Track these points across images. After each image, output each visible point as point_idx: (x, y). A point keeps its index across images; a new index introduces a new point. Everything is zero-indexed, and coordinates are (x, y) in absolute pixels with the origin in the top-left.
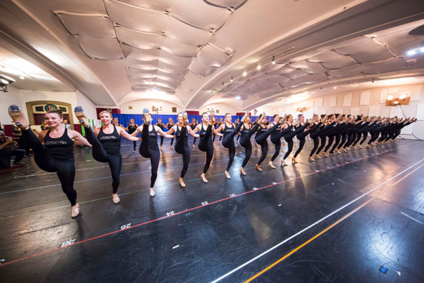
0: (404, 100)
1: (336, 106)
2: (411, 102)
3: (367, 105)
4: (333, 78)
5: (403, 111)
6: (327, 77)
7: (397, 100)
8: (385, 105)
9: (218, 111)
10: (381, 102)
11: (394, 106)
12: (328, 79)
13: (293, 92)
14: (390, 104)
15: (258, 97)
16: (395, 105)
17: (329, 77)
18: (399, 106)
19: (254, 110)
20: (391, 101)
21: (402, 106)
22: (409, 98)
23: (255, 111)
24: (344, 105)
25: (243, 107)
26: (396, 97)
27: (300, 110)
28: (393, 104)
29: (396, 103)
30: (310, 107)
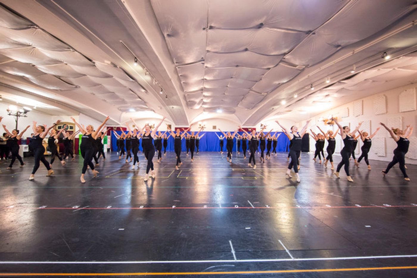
1: (387, 112)
30: (342, 117)
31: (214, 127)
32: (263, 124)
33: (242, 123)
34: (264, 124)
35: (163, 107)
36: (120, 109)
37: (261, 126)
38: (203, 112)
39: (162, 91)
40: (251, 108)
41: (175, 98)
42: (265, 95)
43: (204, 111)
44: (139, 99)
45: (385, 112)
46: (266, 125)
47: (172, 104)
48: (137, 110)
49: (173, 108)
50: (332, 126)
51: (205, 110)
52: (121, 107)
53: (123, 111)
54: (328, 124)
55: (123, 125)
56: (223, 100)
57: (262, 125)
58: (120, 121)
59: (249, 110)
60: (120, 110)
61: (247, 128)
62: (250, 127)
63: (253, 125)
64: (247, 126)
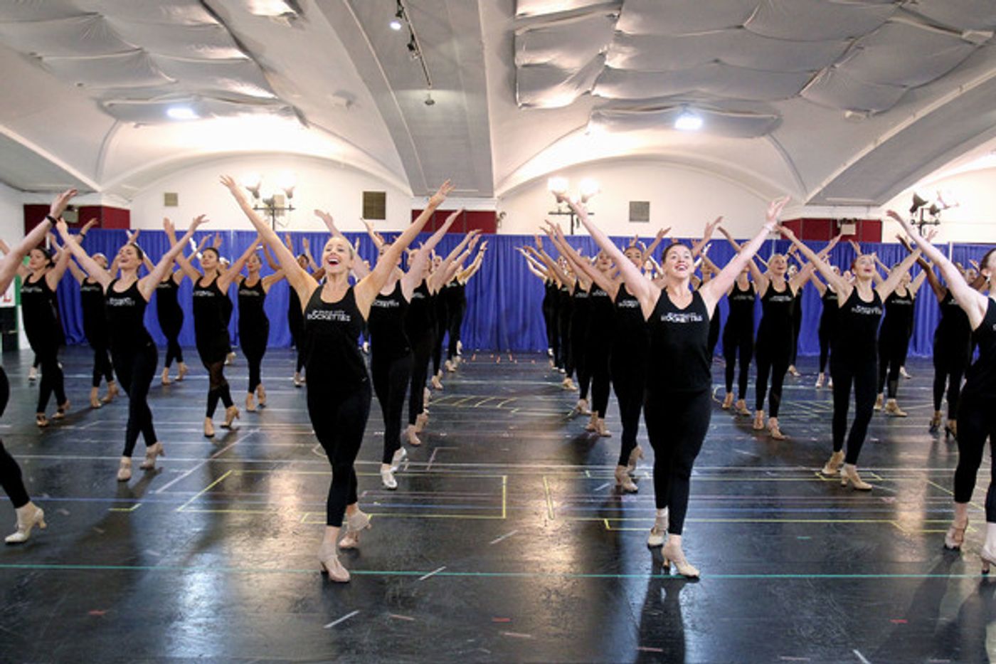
31: (639, 211)
32: (923, 197)
33: (805, 189)
34: (930, 198)
35: (366, 97)
36: (106, 104)
37: (913, 210)
38: (586, 125)
39: (399, 14)
40: (874, 111)
41: (456, 48)
42: (980, 42)
43: (597, 117)
44: (238, 54)
46: (939, 206)
47: (430, 83)
48: (204, 112)
49: (430, 103)
51: (602, 111)
52: (116, 97)
53: (121, 115)
55: (109, 192)
56: (724, 59)
57: (918, 203)
58: (96, 172)
59: (863, 116)
60: (111, 111)
61: (835, 221)
62: (850, 216)
63: (868, 206)
64: (832, 207)
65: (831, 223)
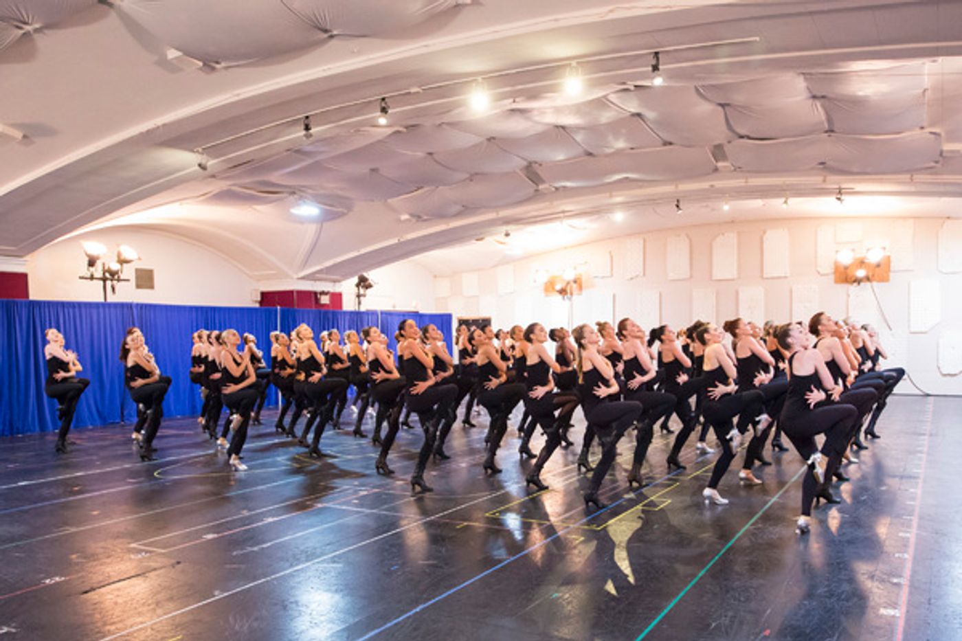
0: (878, 265)
1: (691, 276)
2: (894, 272)
3: (786, 277)
4: (733, 168)
5: (878, 302)
6: (714, 162)
7: (861, 263)
8: (832, 277)
9: (145, 279)
10: (822, 271)
11: (855, 284)
12: (716, 170)
13: (568, 206)
14: (845, 276)
15: (405, 217)
16: (858, 281)
17: (720, 164)
18: (868, 284)
19: (355, 280)
20: (846, 268)
21: (875, 284)
22: (888, 259)
23: (358, 285)
24: (717, 275)
25: (306, 263)
26: (860, 254)
27: (558, 287)
28: (853, 279)
29: (861, 273)
30: (596, 277)
40: (425, 218)
45: (687, 276)
50: (570, 299)
54: (557, 294)
59: (414, 220)
61: (315, 293)
62: (326, 290)
63: (335, 281)
64: (312, 282)
65: (313, 296)
